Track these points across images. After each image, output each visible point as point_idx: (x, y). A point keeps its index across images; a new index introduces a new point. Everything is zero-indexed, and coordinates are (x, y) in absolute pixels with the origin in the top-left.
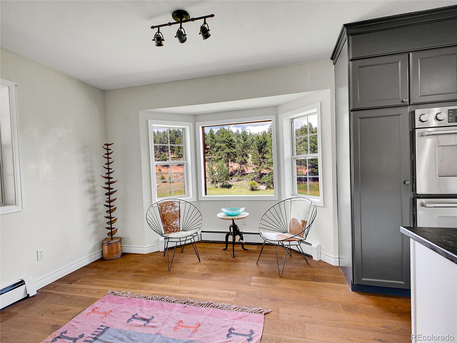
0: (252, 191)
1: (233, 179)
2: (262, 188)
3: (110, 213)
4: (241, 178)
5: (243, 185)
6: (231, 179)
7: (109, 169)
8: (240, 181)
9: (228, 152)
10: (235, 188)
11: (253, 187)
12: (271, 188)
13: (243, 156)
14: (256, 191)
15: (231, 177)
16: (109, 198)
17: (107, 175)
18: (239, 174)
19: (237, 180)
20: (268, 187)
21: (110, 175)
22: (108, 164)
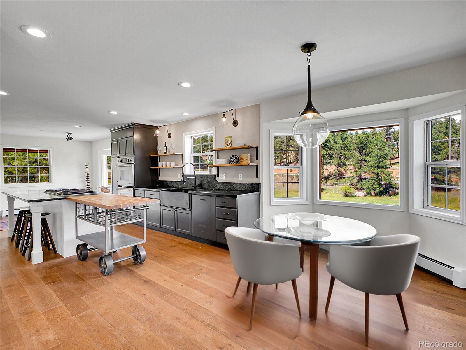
0: (345, 197)
1: (327, 182)
2: (360, 195)
4: (336, 182)
5: (337, 190)
6: (326, 183)
8: (335, 186)
9: (323, 153)
10: (326, 193)
11: (346, 193)
12: (371, 195)
13: (340, 158)
14: (350, 197)
15: (326, 181)
18: (334, 178)
19: (332, 184)
20: (368, 194)
21: (88, 175)
22: (87, 171)
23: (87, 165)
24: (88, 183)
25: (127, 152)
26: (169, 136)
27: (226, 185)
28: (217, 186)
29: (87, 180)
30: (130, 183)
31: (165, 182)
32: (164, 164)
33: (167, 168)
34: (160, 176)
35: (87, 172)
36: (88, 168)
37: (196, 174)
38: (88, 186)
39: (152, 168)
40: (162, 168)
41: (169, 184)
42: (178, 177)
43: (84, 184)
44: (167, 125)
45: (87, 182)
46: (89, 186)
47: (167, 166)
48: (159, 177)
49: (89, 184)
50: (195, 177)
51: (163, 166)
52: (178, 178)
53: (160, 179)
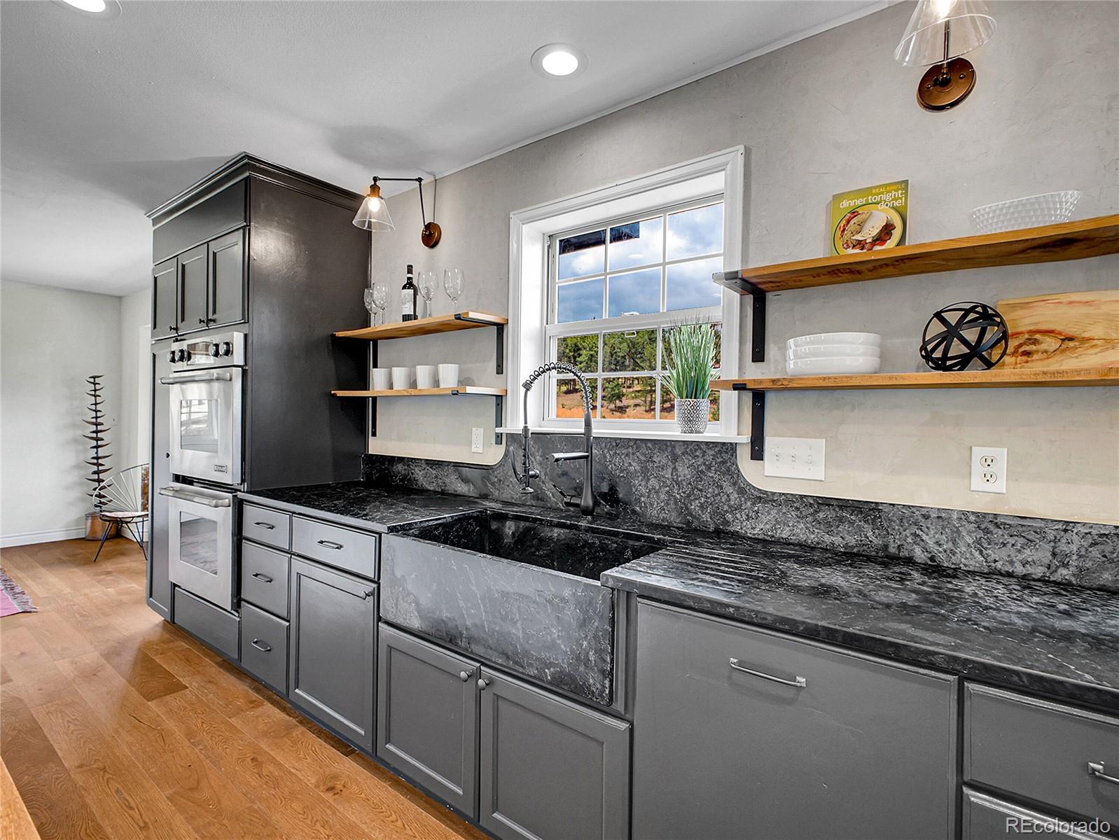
3: (98, 474)
7: (96, 411)
16: (97, 453)
17: (94, 420)
21: (99, 420)
22: (96, 404)
23: (97, 380)
24: (97, 447)
25: (214, 312)
26: (431, 237)
27: (841, 520)
28: (748, 518)
29: (94, 435)
30: (220, 469)
31: (400, 467)
32: (399, 374)
33: (413, 396)
34: (374, 434)
35: (93, 407)
36: (98, 393)
37: (597, 431)
38: (97, 458)
39: (340, 393)
40: (390, 393)
41: (419, 474)
42: (470, 445)
43: (85, 451)
44: (420, 180)
45: (94, 443)
46: (100, 461)
47: (413, 385)
48: (371, 439)
49: (101, 452)
50: (589, 448)
51: (391, 387)
52: (474, 450)
53: (376, 446)
